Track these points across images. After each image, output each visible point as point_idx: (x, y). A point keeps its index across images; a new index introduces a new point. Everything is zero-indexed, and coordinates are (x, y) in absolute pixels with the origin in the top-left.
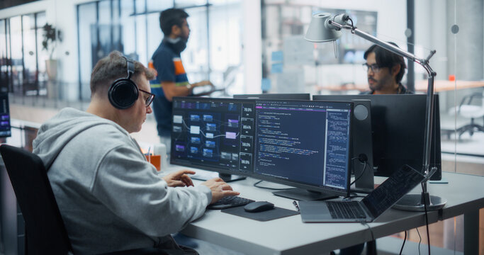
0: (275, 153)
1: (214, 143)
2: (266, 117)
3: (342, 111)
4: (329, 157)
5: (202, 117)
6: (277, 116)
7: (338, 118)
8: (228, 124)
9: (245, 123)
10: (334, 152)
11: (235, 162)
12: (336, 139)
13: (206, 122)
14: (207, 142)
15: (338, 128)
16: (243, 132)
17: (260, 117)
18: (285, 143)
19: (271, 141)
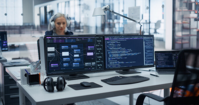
0: (119, 57)
1: (80, 59)
2: (112, 42)
3: (150, 38)
5: (70, 46)
6: (118, 41)
8: (88, 49)
9: (98, 47)
10: (148, 53)
11: (93, 67)
12: (148, 48)
13: (73, 49)
14: (75, 59)
15: (149, 44)
16: (98, 51)
17: (108, 42)
18: (124, 52)
19: (116, 52)
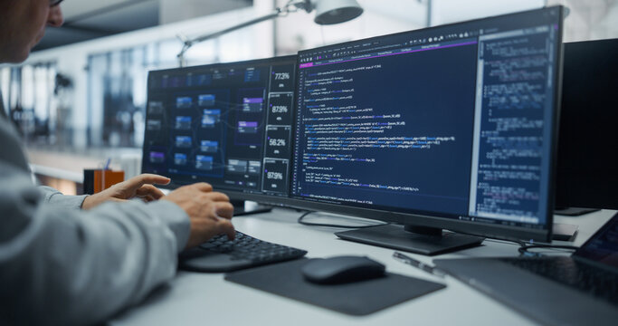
0: (341, 152)
1: (215, 144)
2: (321, 82)
3: (528, 31)
4: (485, 147)
5: (195, 99)
6: (346, 76)
7: (514, 52)
8: (242, 107)
9: (275, 102)
10: (502, 134)
11: (253, 177)
12: (509, 102)
13: (202, 108)
14: (204, 143)
15: (514, 76)
16: (273, 118)
17: (308, 83)
18: (366, 128)
19: (332, 128)
